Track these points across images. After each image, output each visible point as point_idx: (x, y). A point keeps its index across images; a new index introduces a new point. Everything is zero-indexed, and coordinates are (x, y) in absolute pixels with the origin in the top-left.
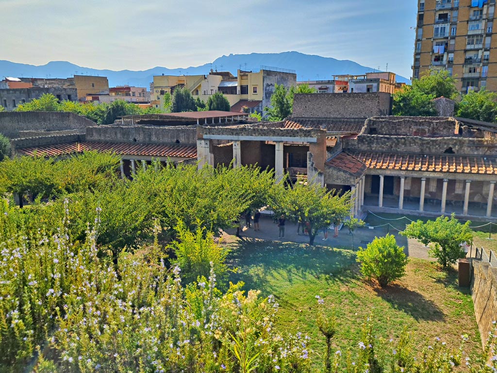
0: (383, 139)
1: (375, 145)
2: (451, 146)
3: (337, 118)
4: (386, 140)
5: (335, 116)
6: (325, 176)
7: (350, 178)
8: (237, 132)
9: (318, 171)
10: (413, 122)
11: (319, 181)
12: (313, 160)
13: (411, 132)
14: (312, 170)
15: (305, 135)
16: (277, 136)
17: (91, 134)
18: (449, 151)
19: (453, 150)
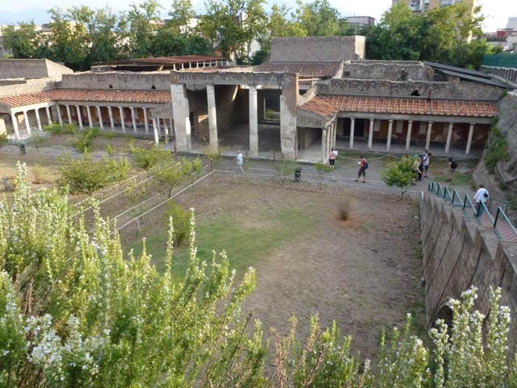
0: (355, 83)
1: (347, 88)
2: (417, 89)
3: (314, 62)
4: (357, 83)
6: (297, 120)
7: (321, 121)
8: (211, 76)
9: (291, 113)
10: (384, 66)
11: (291, 124)
12: (286, 104)
13: (382, 76)
14: (285, 113)
15: (278, 79)
16: (250, 80)
17: (67, 82)
18: (416, 93)
19: (419, 92)
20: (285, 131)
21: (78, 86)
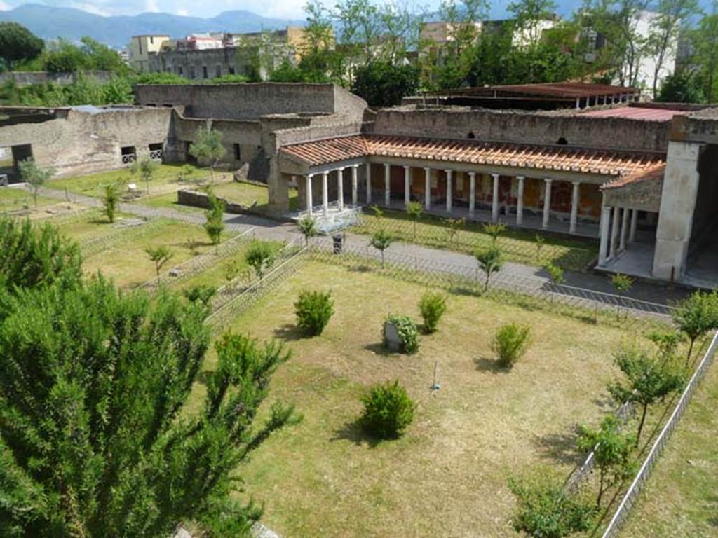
17: (386, 123)
21: (406, 131)
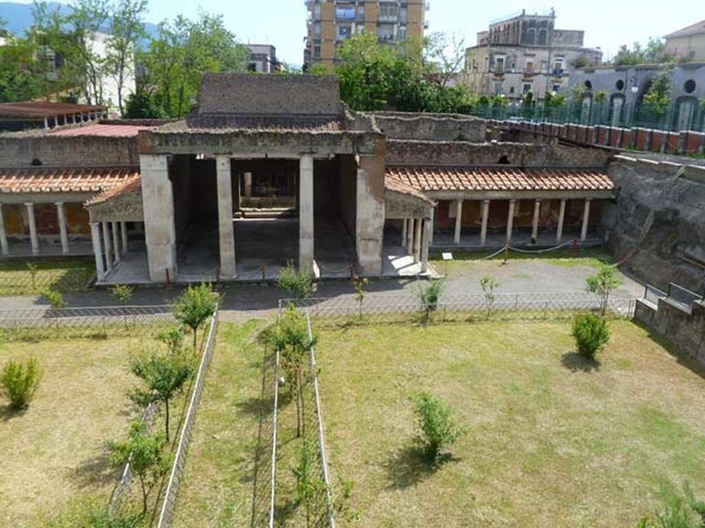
0: (419, 146)
1: (408, 155)
2: (506, 154)
3: (277, 114)
4: (424, 147)
5: (273, 111)
6: (386, 207)
7: (423, 207)
8: (227, 140)
9: (376, 199)
10: (434, 121)
11: (376, 215)
12: (367, 184)
13: (432, 135)
14: (366, 198)
15: (353, 142)
16: (304, 144)
18: (504, 160)
19: (508, 159)
20: (367, 227)
